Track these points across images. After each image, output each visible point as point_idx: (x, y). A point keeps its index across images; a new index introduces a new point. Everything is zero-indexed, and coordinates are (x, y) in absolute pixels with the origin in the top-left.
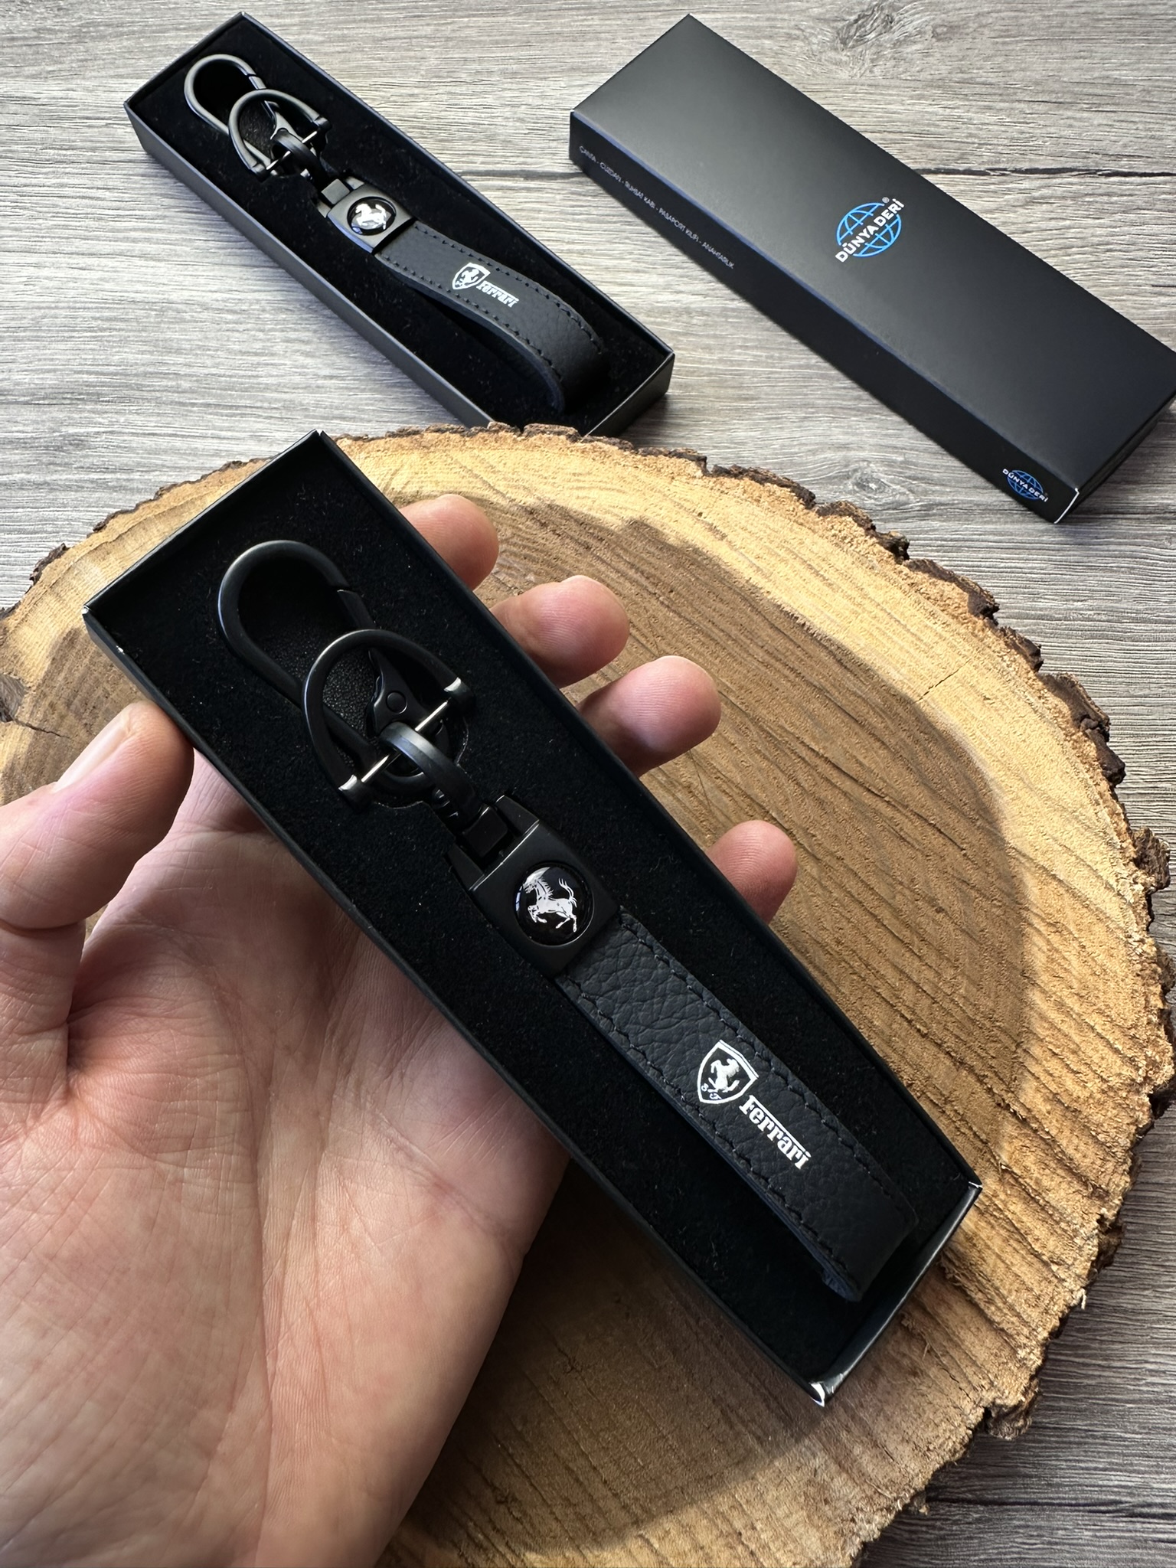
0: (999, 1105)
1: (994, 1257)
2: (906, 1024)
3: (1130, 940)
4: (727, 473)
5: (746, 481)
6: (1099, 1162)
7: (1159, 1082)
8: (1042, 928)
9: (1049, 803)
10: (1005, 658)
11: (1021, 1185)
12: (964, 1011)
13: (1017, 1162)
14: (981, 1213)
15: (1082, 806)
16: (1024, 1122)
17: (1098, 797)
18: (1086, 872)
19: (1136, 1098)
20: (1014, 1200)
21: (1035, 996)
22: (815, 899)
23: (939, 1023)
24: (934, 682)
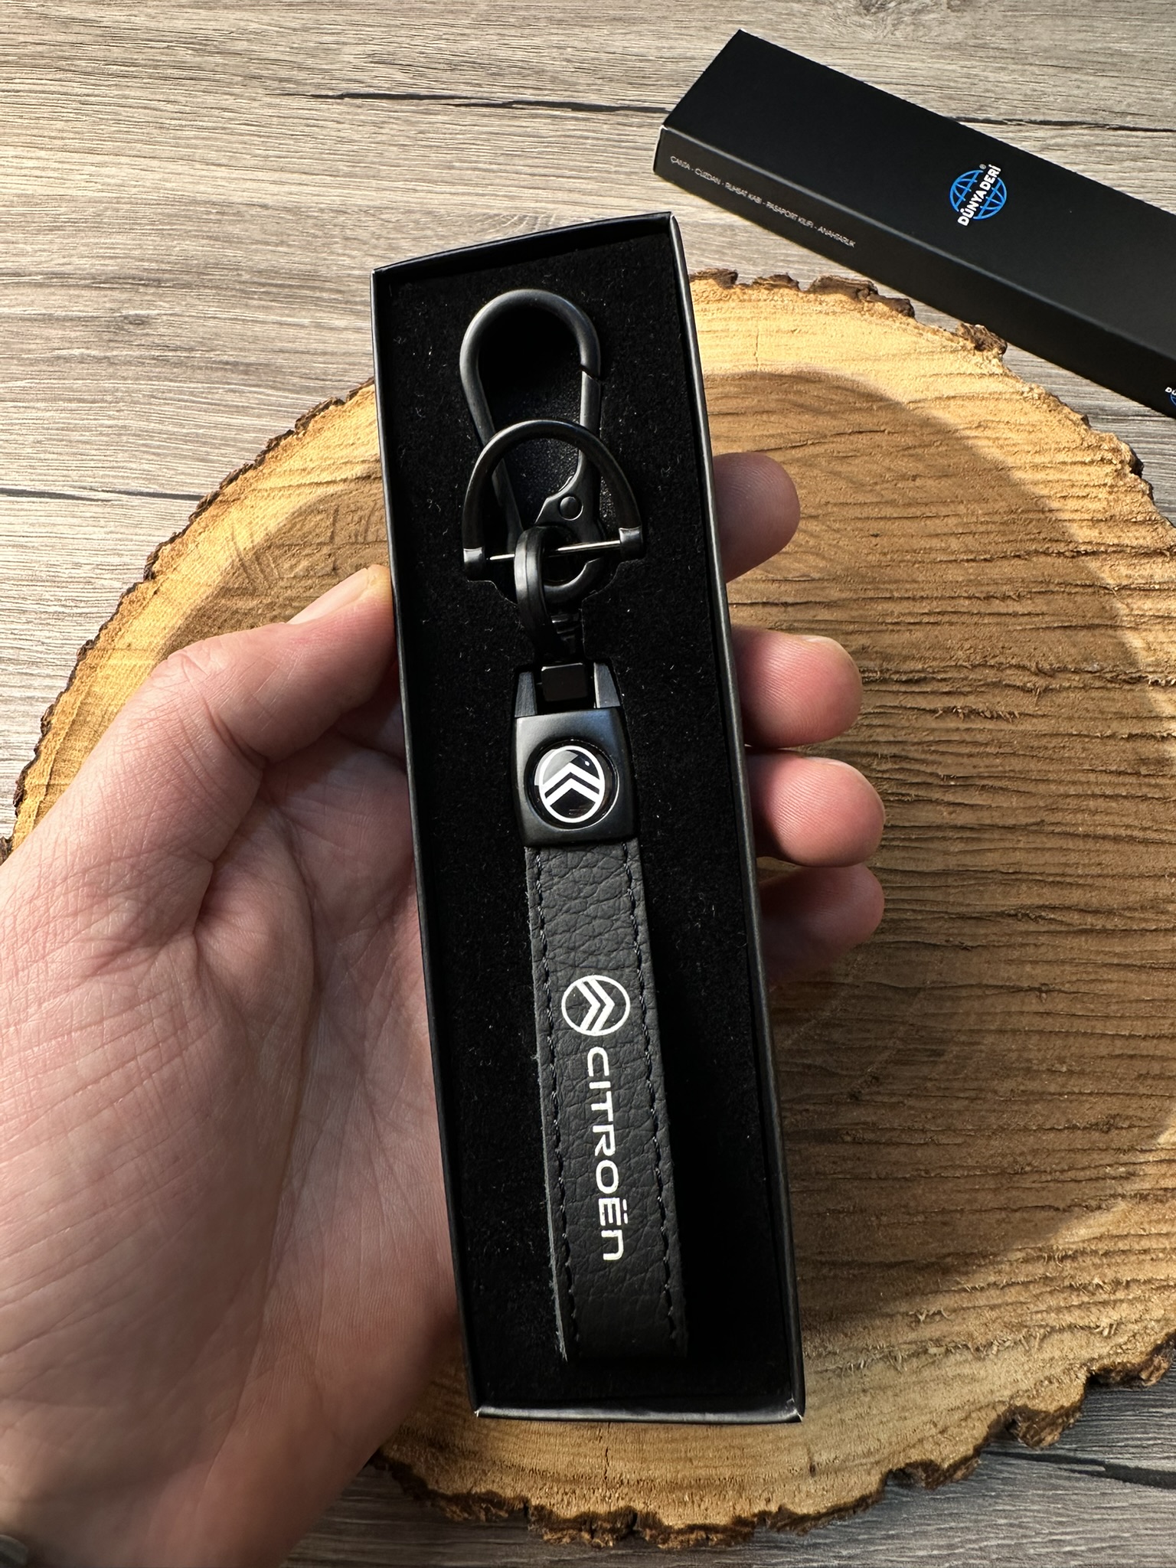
0: (1073, 557)
2: (974, 564)
3: (1025, 395)
6: (1154, 534)
7: (1128, 459)
8: (973, 433)
9: (897, 359)
10: (776, 298)
11: (1135, 589)
12: (994, 523)
13: (1119, 577)
14: (1135, 629)
15: (916, 343)
16: (1094, 553)
17: (920, 328)
18: (959, 379)
19: (1128, 479)
20: (1140, 603)
21: (1018, 475)
22: (841, 543)
23: (990, 543)
24: (752, 350)
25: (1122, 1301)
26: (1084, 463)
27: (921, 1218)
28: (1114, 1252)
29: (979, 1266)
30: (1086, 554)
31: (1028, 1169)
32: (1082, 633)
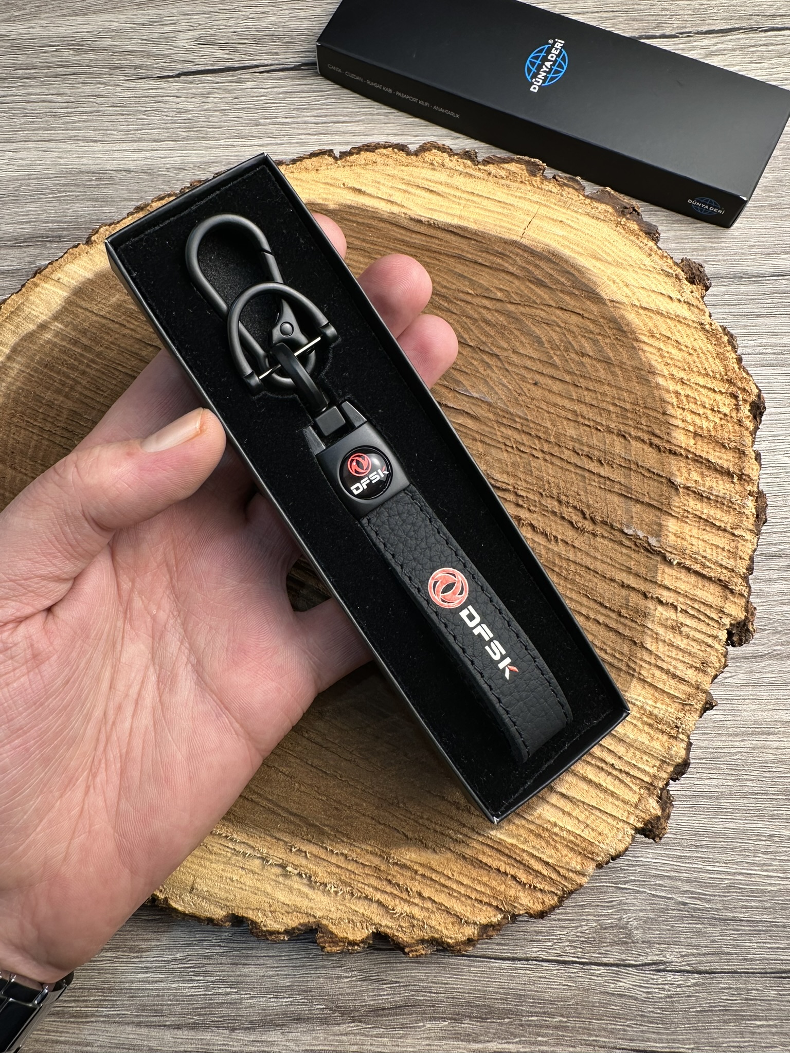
0: (664, 452)
1: (696, 540)
4: (350, 153)
5: (364, 155)
10: (562, 193)
11: (694, 492)
13: (688, 479)
14: (677, 518)
15: (643, 260)
16: (681, 455)
17: (649, 251)
18: (659, 298)
20: (695, 502)
21: (661, 381)
24: (525, 225)
25: (416, 905)
26: (714, 391)
27: (324, 798)
28: (427, 877)
29: (343, 842)
30: (675, 454)
31: (401, 805)
32: (638, 506)
